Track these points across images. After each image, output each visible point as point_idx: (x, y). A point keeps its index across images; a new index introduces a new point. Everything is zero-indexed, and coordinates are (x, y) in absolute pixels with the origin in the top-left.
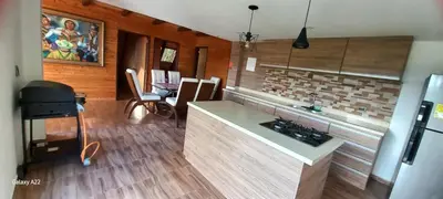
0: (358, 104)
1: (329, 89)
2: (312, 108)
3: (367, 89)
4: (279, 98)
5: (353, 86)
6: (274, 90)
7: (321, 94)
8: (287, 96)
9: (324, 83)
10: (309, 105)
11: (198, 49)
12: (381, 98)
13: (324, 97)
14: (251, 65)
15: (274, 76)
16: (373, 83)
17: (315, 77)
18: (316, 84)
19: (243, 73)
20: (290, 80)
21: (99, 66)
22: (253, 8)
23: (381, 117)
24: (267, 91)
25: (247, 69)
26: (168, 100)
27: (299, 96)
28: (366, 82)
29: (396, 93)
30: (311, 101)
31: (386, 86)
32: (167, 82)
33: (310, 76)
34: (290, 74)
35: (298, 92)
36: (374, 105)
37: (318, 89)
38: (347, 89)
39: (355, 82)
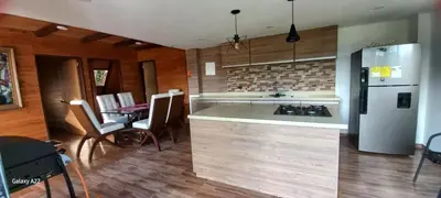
0: (310, 82)
1: (287, 76)
2: (278, 95)
3: (314, 70)
4: (246, 93)
5: (303, 69)
6: (240, 88)
7: (281, 82)
8: (253, 90)
9: (282, 72)
10: (274, 93)
11: (141, 64)
12: (325, 74)
13: (285, 84)
14: (210, 69)
15: (236, 75)
16: (316, 64)
17: (273, 68)
18: (275, 74)
19: (204, 78)
20: (253, 76)
21: (17, 108)
22: (235, 12)
23: (328, 88)
24: (233, 90)
25: (207, 74)
26: (136, 125)
27: (264, 88)
28: (311, 64)
29: (334, 68)
30: (275, 89)
31: (326, 64)
32: (120, 106)
33: (269, 69)
34: (251, 70)
35: (262, 84)
36: (321, 80)
37: (278, 78)
38: (300, 73)
39: (305, 66)
